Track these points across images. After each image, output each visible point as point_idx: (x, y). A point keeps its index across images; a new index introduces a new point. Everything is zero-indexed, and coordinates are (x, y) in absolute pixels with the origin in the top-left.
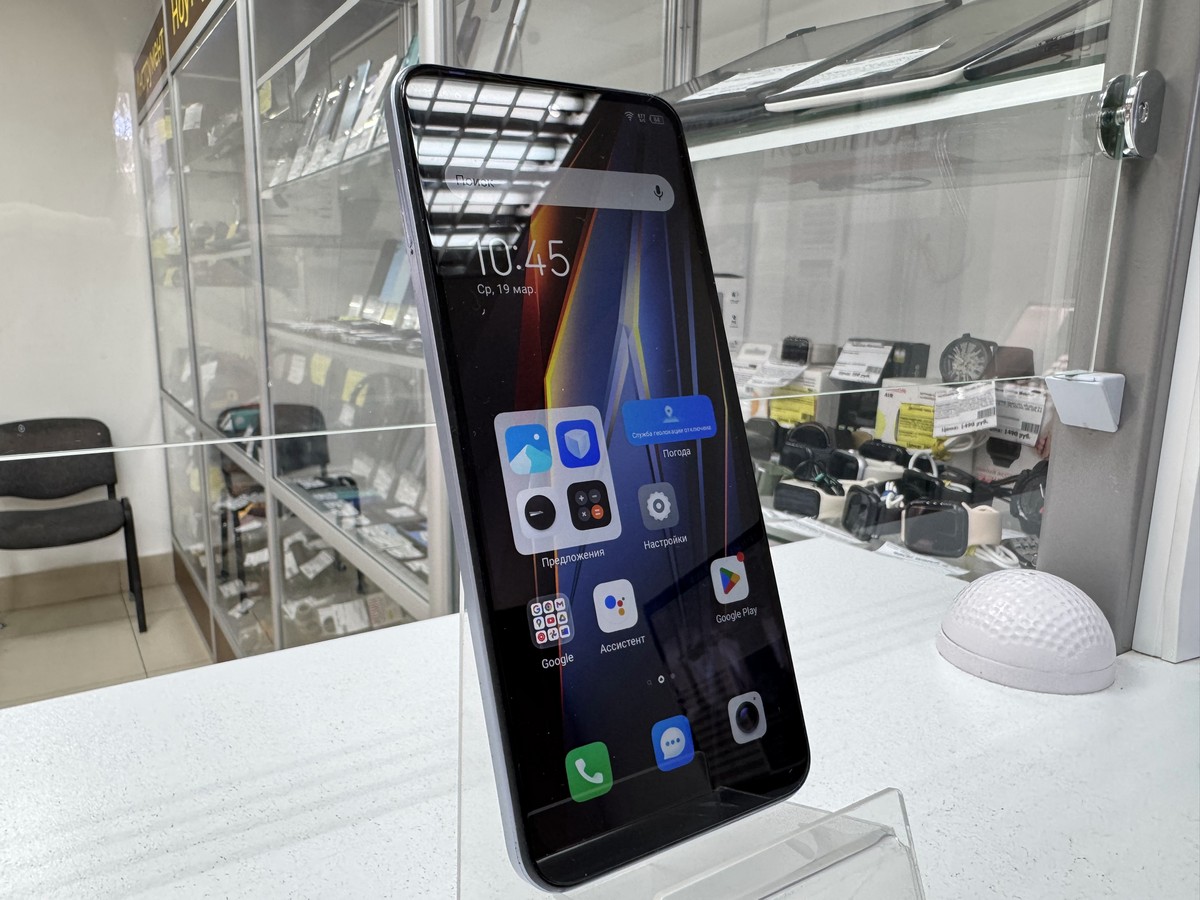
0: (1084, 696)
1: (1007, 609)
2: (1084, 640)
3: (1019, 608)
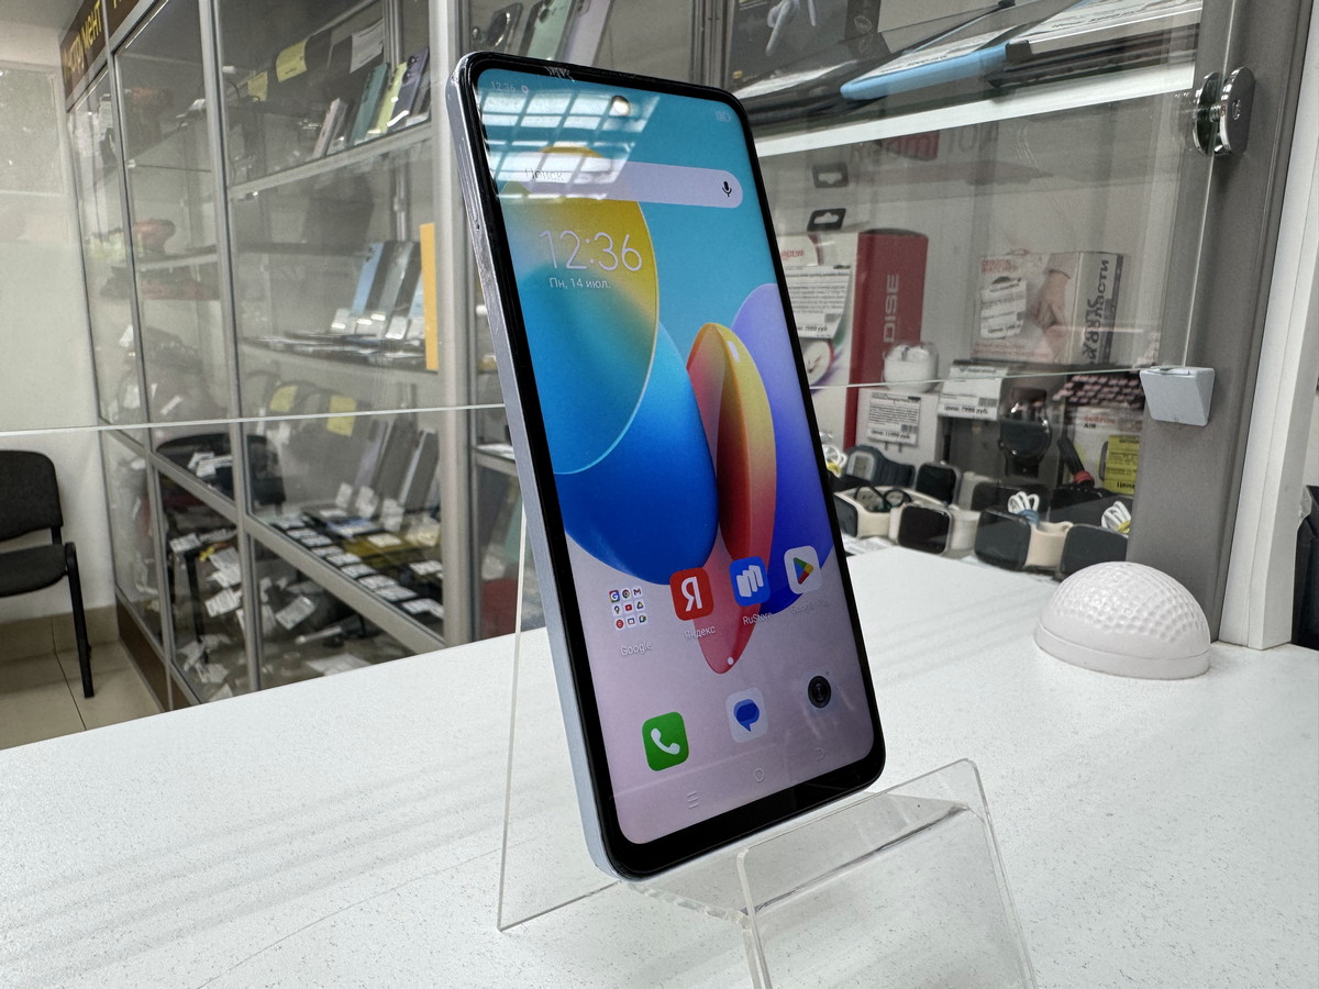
0: (1186, 682)
1: (1110, 598)
2: (1184, 627)
3: (1122, 598)
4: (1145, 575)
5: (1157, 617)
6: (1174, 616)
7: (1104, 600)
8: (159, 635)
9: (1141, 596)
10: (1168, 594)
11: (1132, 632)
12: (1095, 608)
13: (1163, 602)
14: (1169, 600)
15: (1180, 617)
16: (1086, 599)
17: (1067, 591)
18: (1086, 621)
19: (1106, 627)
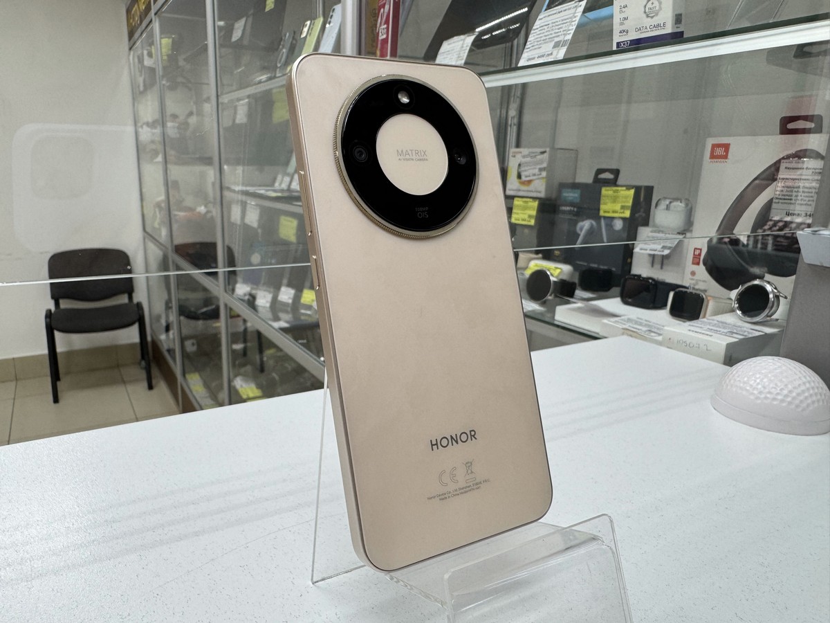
1: (763, 379)
2: (813, 402)
3: (771, 381)
4: (789, 366)
5: (794, 394)
6: (806, 394)
7: (758, 381)
8: (174, 359)
9: (784, 380)
10: (804, 380)
11: (775, 403)
12: (751, 386)
13: (799, 385)
14: (804, 383)
15: (811, 395)
16: (746, 379)
17: (734, 372)
18: (744, 393)
19: (757, 398)
